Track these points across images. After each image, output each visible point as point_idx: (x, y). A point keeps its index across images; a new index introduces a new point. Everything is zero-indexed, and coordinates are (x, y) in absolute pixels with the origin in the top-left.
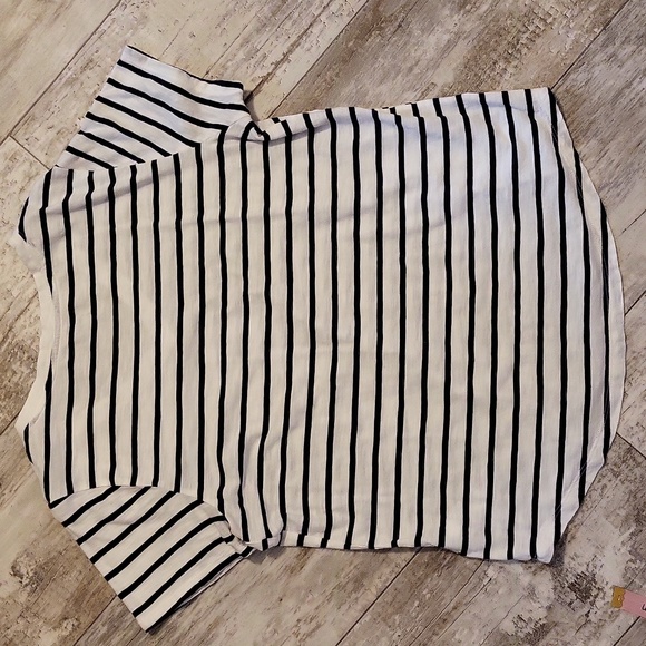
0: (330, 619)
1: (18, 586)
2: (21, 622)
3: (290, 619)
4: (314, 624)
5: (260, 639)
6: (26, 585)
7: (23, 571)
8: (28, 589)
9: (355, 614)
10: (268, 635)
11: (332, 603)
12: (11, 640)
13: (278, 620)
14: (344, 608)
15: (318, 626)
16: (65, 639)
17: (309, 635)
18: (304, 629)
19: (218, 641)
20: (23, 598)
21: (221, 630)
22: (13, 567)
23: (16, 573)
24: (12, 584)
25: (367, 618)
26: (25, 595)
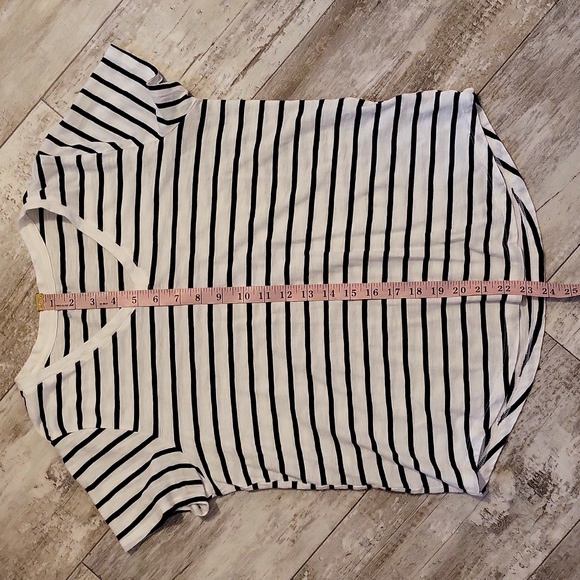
0: (322, 514)
1: (53, 487)
2: (56, 519)
3: (289, 514)
4: (308, 518)
5: (261, 532)
6: (60, 487)
7: (57, 475)
8: (61, 490)
9: (344, 509)
10: (268, 529)
11: (324, 500)
12: (47, 535)
13: (277, 514)
14: (335, 504)
15: (312, 520)
16: (93, 534)
17: (304, 527)
18: (300, 523)
19: (226, 533)
20: (56, 499)
21: (228, 524)
22: (48, 472)
23: (50, 477)
24: (47, 487)
25: (355, 512)
26: (59, 495)
